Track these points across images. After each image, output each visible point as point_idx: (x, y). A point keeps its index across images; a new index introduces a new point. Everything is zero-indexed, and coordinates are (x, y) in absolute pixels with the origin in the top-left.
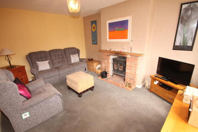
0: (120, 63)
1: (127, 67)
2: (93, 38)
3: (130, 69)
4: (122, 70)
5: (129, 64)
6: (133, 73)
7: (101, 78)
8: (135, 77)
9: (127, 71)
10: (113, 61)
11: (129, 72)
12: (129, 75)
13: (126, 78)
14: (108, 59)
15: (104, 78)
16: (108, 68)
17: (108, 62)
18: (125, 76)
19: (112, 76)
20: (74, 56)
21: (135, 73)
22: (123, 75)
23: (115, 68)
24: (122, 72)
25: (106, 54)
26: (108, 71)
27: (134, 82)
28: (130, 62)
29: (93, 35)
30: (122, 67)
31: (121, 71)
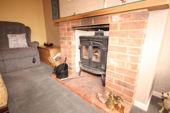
0: (94, 43)
1: (109, 52)
2: (54, 10)
3: (118, 57)
4: (98, 60)
5: (117, 41)
6: (129, 68)
7: (55, 77)
8: (133, 80)
9: (111, 61)
10: (81, 41)
11: (116, 65)
12: (115, 72)
13: (106, 81)
14: (70, 39)
15: (60, 78)
16: (70, 56)
17: (70, 43)
18: (105, 75)
19: (80, 75)
20: (15, 36)
21: (135, 67)
22: (101, 73)
23: (85, 57)
24: (97, 65)
25: (66, 28)
26: (70, 64)
27: (131, 94)
28: (118, 38)
29: (54, 5)
30: (98, 54)
31: (96, 63)
